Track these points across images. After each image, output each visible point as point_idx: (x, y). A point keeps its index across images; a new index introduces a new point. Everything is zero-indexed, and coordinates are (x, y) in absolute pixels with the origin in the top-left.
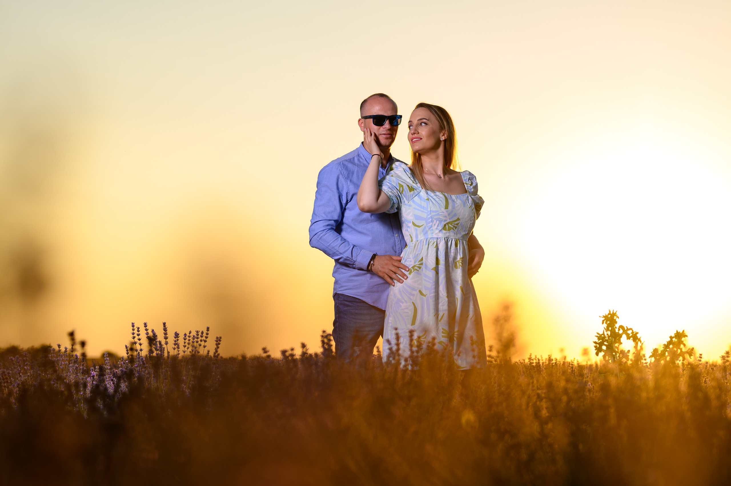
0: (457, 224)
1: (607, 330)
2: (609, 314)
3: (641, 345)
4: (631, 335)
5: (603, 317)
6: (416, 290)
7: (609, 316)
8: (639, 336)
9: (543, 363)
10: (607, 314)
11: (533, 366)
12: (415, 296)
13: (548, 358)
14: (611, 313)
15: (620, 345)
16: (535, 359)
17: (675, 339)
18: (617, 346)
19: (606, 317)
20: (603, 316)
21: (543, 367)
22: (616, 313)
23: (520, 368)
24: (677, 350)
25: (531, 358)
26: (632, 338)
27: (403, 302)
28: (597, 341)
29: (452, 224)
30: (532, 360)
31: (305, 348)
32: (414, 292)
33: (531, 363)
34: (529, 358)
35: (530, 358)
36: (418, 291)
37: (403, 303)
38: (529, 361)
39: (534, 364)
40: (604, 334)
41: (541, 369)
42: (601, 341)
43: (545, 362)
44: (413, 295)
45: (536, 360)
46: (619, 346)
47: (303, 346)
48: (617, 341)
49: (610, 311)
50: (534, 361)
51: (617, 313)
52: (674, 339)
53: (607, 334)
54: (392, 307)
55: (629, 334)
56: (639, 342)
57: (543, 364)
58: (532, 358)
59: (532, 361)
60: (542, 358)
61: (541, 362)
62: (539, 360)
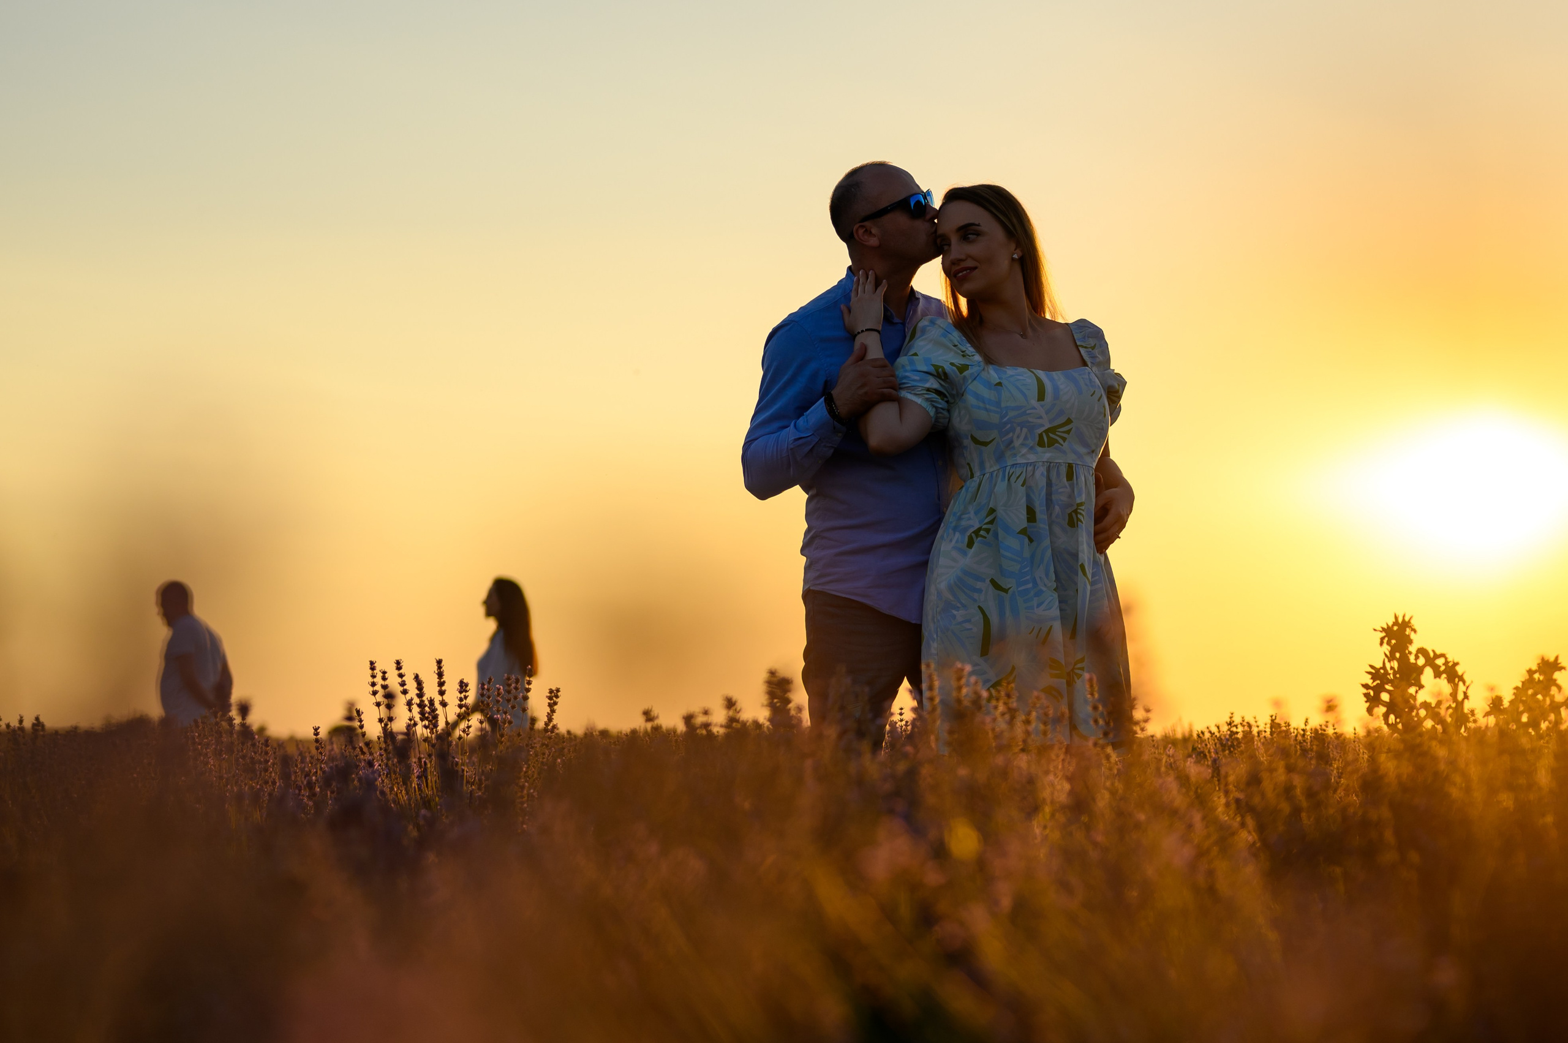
0: (1068, 432)
1: (1391, 657)
2: (1395, 624)
3: (1465, 690)
4: (1443, 668)
5: (1381, 630)
6: (983, 580)
7: (1395, 628)
8: (1459, 670)
9: (1259, 733)
10: (1390, 624)
11: (1237, 739)
12: (983, 592)
13: (1270, 722)
14: (1400, 620)
15: (1419, 689)
16: (1241, 724)
17: (1540, 675)
18: (1414, 694)
19: (1388, 632)
20: (1382, 628)
21: (1260, 740)
22: (1409, 622)
23: (1209, 743)
24: (1544, 700)
25: (1233, 722)
26: (1444, 676)
27: (958, 607)
28: (1370, 682)
29: (1057, 433)
30: (1234, 726)
31: (734, 708)
32: (979, 585)
33: (1233, 733)
34: (1228, 722)
35: (1230, 722)
36: (988, 581)
37: (957, 609)
38: (1229, 730)
39: (1240, 736)
40: (1384, 667)
41: (1255, 747)
42: (1378, 682)
43: (1264, 729)
44: (979, 591)
45: (1244, 726)
46: (1417, 692)
47: (730, 704)
48: (1413, 682)
49: (1396, 618)
50: (1240, 729)
51: (1412, 621)
52: (1536, 676)
53: (1392, 668)
54: (936, 620)
55: (1440, 667)
56: (1461, 683)
57: (1259, 736)
58: (1235, 723)
59: (1234, 729)
60: (1256, 722)
61: (1255, 730)
62: (1250, 726)
